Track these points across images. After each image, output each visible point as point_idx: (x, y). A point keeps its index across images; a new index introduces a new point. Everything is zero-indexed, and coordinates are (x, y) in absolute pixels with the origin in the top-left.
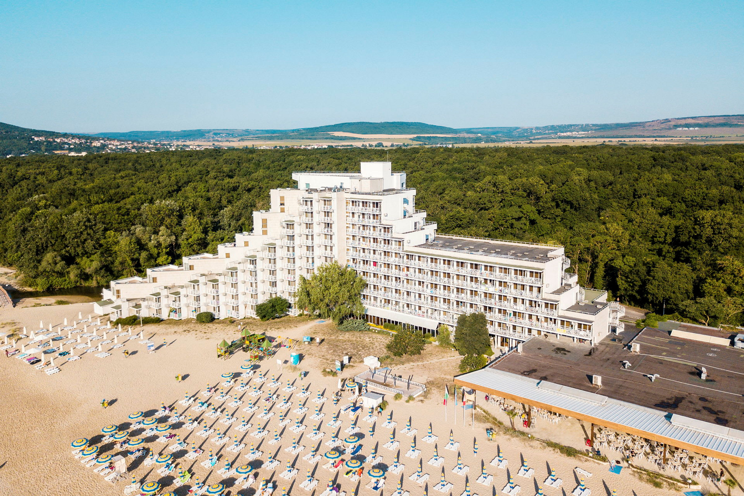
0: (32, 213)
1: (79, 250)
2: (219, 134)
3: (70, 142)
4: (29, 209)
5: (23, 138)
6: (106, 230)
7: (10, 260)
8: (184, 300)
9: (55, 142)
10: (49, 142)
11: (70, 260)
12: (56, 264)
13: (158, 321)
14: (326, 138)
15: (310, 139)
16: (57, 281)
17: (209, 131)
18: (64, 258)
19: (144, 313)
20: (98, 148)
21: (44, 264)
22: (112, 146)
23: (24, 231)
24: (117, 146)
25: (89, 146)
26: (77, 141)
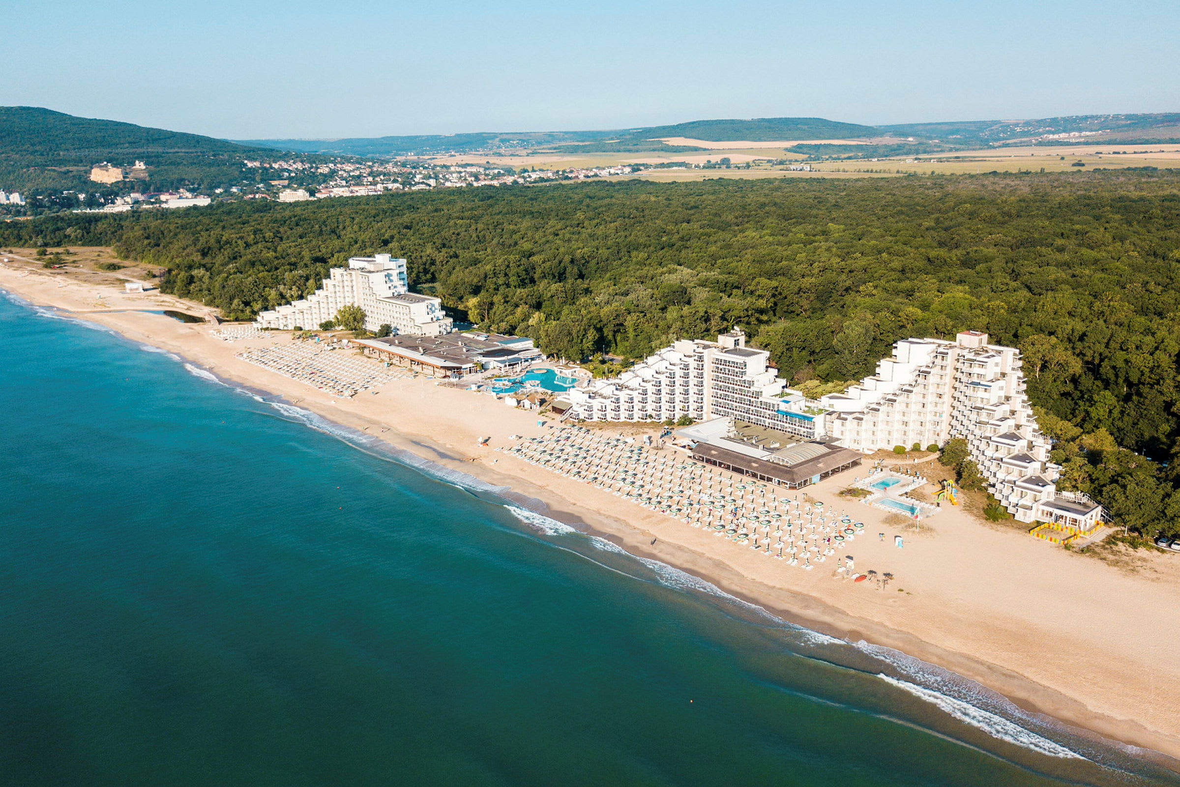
0: (228, 277)
1: (251, 298)
2: (509, 140)
3: (291, 168)
4: (226, 275)
5: (234, 164)
6: (265, 287)
7: (217, 304)
8: (289, 321)
9: (271, 167)
10: (265, 168)
11: (247, 304)
12: (239, 305)
13: (278, 329)
14: (654, 150)
15: (629, 151)
16: (240, 315)
17: (494, 136)
18: (243, 302)
19: (273, 326)
20: (325, 175)
21: (233, 305)
22: (343, 172)
23: (224, 287)
24: (348, 172)
25: (314, 173)
26: (299, 166)
